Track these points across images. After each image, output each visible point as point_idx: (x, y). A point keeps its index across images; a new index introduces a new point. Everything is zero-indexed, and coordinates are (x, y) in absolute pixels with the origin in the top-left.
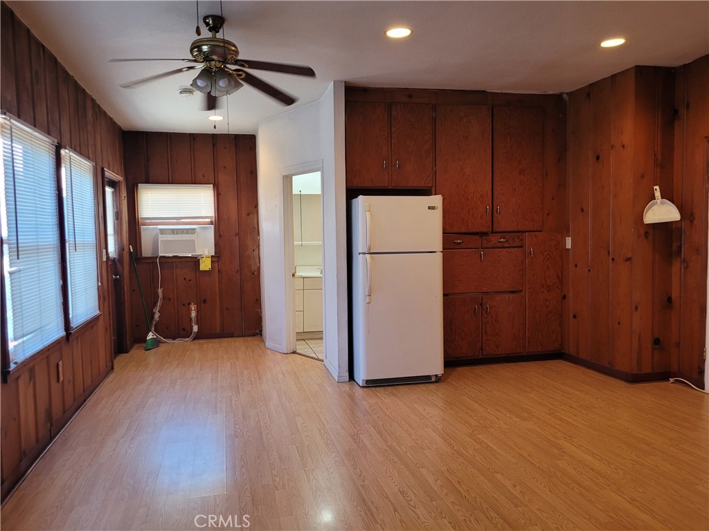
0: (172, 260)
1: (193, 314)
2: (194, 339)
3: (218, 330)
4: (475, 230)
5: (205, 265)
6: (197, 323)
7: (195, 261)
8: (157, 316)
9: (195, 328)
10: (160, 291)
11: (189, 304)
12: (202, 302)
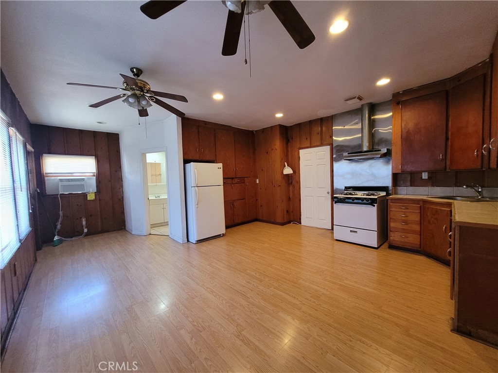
0: (69, 196)
1: (84, 223)
2: (85, 236)
3: (100, 229)
4: (230, 177)
5: (91, 197)
6: (86, 228)
7: (85, 195)
8: (59, 227)
9: (86, 230)
10: (61, 213)
11: (81, 218)
12: (89, 217)
